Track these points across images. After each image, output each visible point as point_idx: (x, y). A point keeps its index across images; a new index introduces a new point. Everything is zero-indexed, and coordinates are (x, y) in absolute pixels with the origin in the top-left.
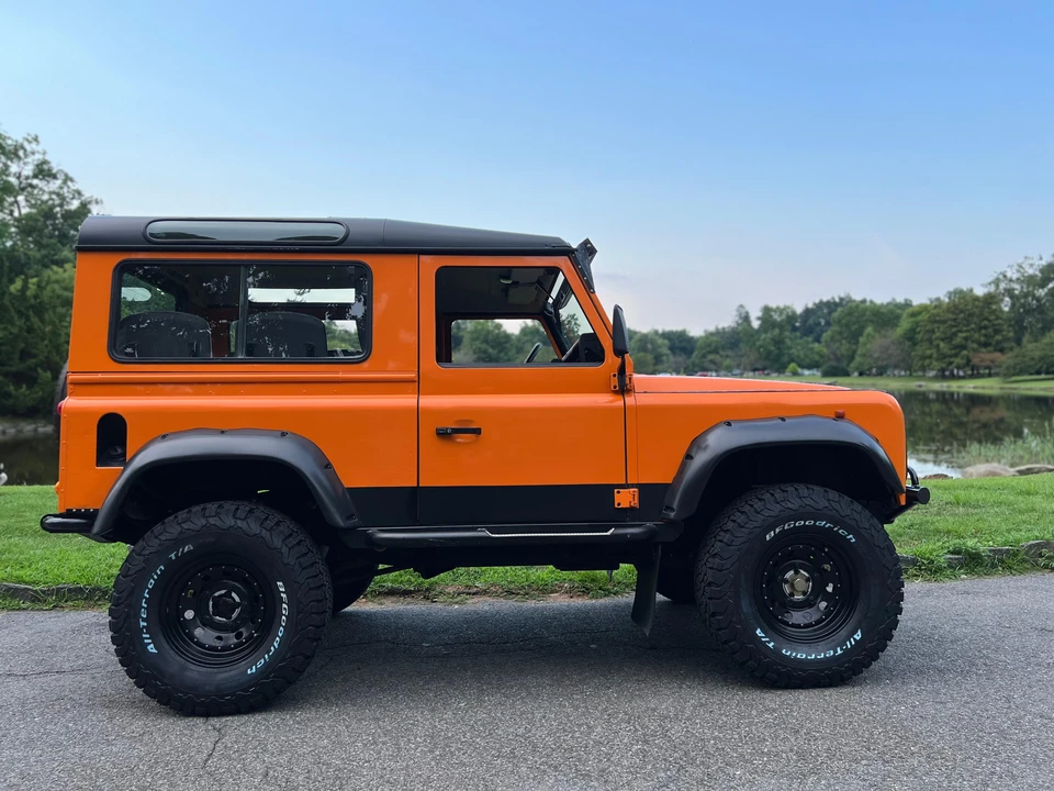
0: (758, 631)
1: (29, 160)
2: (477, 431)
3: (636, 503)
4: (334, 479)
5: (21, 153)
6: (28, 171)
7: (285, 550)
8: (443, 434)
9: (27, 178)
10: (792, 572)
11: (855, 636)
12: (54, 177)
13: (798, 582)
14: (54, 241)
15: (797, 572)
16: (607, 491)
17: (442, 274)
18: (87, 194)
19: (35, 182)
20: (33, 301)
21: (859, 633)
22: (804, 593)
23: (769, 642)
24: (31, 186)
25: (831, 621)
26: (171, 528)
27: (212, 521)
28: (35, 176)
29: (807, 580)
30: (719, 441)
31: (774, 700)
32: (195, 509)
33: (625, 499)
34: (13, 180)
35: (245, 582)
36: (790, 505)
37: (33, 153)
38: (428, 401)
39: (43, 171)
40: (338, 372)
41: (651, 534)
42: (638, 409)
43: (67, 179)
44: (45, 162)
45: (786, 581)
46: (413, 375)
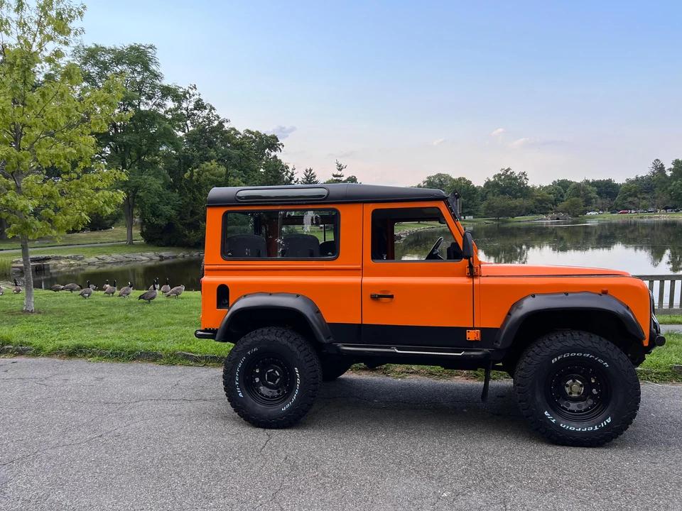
0: (546, 413)
1: (192, 99)
2: (392, 297)
3: (478, 338)
4: (321, 318)
5: (188, 96)
6: (191, 106)
7: (298, 352)
8: (375, 298)
9: (191, 110)
10: (571, 381)
11: (607, 421)
12: (205, 108)
13: (574, 387)
14: (206, 146)
15: (574, 381)
16: (462, 331)
17: (375, 213)
18: (222, 118)
19: (195, 112)
20: (196, 183)
21: (610, 418)
22: (579, 393)
23: (552, 419)
24: (193, 114)
25: (593, 411)
26: (248, 340)
27: (266, 337)
28: (195, 109)
29: (581, 386)
30: (529, 305)
31: (552, 451)
32: (259, 331)
33: (472, 336)
34: (184, 112)
35: (281, 366)
36: (567, 344)
37: (194, 95)
38: (367, 280)
39: (200, 105)
40: (323, 265)
41: (487, 355)
42: (480, 286)
43: (212, 108)
44: (200, 100)
45: (567, 386)
46: (359, 266)
